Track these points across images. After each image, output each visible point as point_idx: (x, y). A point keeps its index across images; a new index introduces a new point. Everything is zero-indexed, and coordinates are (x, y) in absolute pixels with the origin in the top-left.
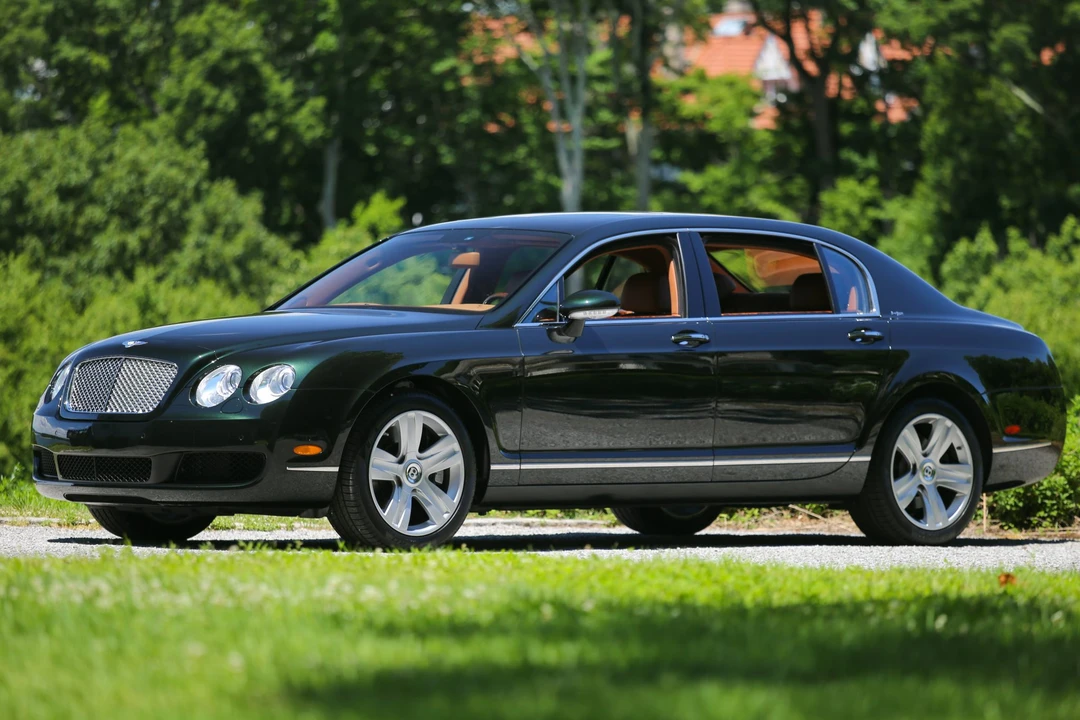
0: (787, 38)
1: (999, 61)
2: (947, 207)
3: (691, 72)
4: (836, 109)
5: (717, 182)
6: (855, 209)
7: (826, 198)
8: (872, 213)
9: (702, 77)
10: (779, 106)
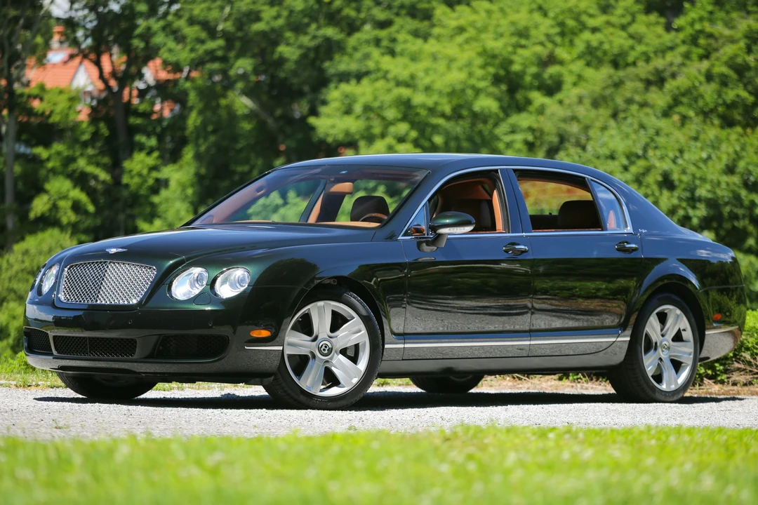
0: (98, 63)
1: (235, 82)
2: (203, 171)
3: (33, 85)
4: (128, 109)
5: (59, 153)
6: (145, 172)
7: (127, 164)
8: (155, 174)
9: (42, 88)
10: (92, 108)
